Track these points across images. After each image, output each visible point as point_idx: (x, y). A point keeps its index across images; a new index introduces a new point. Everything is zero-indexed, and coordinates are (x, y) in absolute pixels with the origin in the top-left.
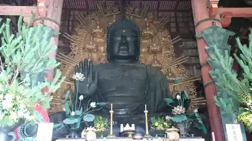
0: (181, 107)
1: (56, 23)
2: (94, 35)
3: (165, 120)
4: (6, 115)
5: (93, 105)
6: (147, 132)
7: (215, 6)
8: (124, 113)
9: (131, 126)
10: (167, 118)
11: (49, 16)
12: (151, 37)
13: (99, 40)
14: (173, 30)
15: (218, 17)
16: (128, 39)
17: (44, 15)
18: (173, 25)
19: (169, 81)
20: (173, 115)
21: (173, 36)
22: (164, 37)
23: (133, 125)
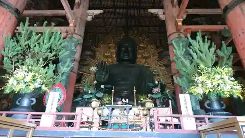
0: (158, 88)
1: (80, 36)
2: (110, 48)
3: (147, 97)
4: (27, 85)
5: (102, 86)
6: (135, 104)
7: (180, 24)
8: (126, 94)
9: (126, 100)
10: (149, 95)
11: (76, 32)
12: (144, 48)
13: (112, 50)
14: (158, 44)
15: (182, 31)
16: (129, 49)
17: (73, 31)
18: (158, 41)
19: (154, 75)
20: (153, 94)
21: (157, 48)
22: (152, 49)
23: (127, 100)
